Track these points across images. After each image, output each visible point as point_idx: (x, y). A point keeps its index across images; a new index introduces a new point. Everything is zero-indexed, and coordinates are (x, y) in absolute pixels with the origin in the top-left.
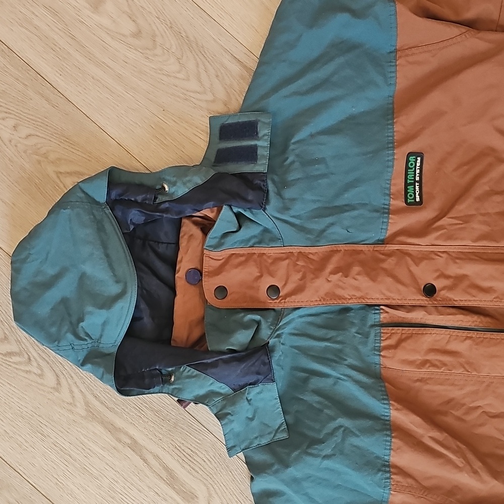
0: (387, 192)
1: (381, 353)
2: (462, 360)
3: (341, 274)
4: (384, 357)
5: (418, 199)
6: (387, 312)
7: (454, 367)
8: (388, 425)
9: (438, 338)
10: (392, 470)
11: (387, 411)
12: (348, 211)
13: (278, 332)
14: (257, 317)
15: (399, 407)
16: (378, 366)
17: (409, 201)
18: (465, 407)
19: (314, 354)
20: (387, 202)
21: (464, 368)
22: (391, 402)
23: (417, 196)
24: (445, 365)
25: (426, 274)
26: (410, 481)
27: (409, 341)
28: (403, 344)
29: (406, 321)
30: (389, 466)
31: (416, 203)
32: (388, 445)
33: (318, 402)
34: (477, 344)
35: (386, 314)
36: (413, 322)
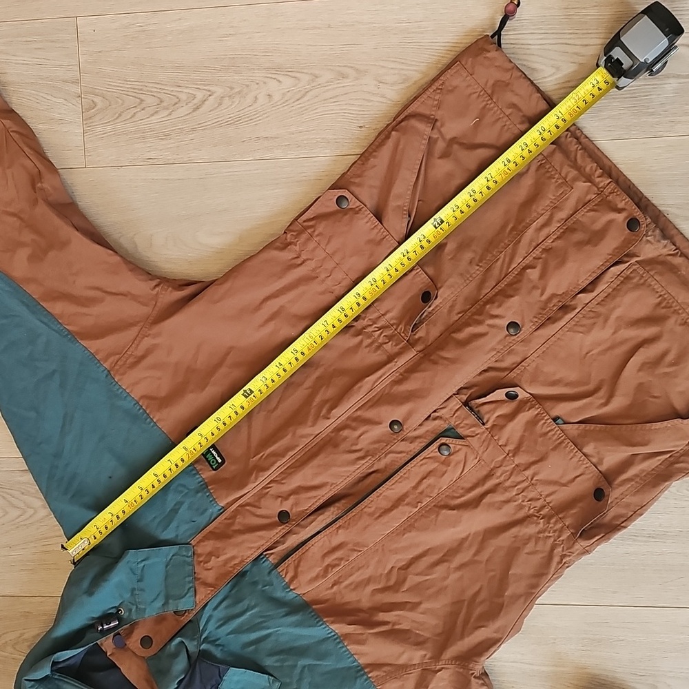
0: (194, 472)
1: (291, 588)
2: (350, 546)
3: (213, 557)
4: (294, 589)
5: (220, 461)
6: (272, 554)
7: (349, 556)
8: (337, 638)
9: (320, 544)
10: (366, 671)
11: (327, 629)
12: (179, 509)
13: (203, 637)
14: (178, 640)
15: (332, 619)
16: (298, 598)
17: (214, 467)
18: (383, 577)
19: (246, 628)
20: (200, 479)
21: (356, 550)
22: (324, 620)
23: (218, 458)
24: (341, 559)
25: (272, 508)
26: (386, 669)
27: (302, 564)
28: (300, 569)
29: (290, 549)
30: (362, 669)
31: (220, 465)
32: (348, 654)
33: (277, 661)
34: (347, 529)
35: (272, 556)
36: (295, 545)
